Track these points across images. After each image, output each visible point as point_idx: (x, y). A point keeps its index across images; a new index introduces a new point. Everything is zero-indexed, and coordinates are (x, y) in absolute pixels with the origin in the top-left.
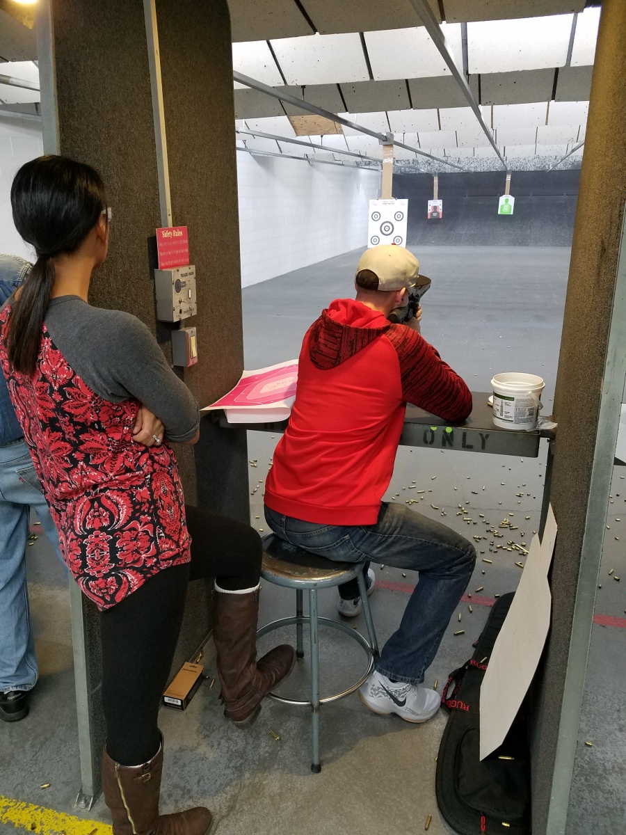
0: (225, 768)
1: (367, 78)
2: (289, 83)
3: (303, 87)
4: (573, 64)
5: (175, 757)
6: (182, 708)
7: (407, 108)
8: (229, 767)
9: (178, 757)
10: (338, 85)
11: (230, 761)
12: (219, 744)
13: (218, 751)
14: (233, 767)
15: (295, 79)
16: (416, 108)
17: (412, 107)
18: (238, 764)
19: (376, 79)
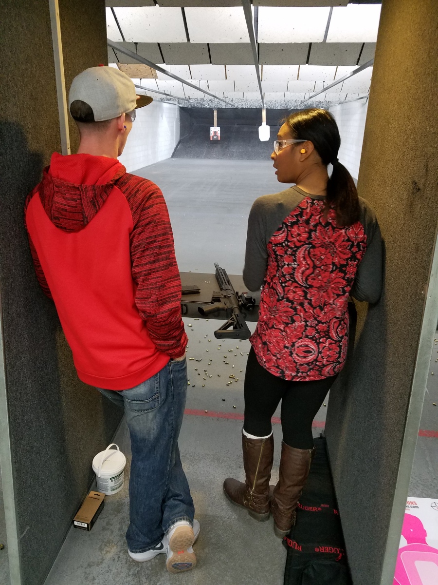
0: (126, 577)
1: (186, 41)
2: (127, 40)
3: (136, 44)
4: (328, 41)
5: (85, 573)
6: (88, 529)
7: (207, 64)
8: (129, 575)
9: (88, 572)
10: (159, 44)
11: (129, 570)
12: (119, 557)
13: (119, 563)
14: (132, 575)
15: (131, 38)
16: (214, 64)
17: (211, 63)
18: (136, 571)
19: (192, 41)
